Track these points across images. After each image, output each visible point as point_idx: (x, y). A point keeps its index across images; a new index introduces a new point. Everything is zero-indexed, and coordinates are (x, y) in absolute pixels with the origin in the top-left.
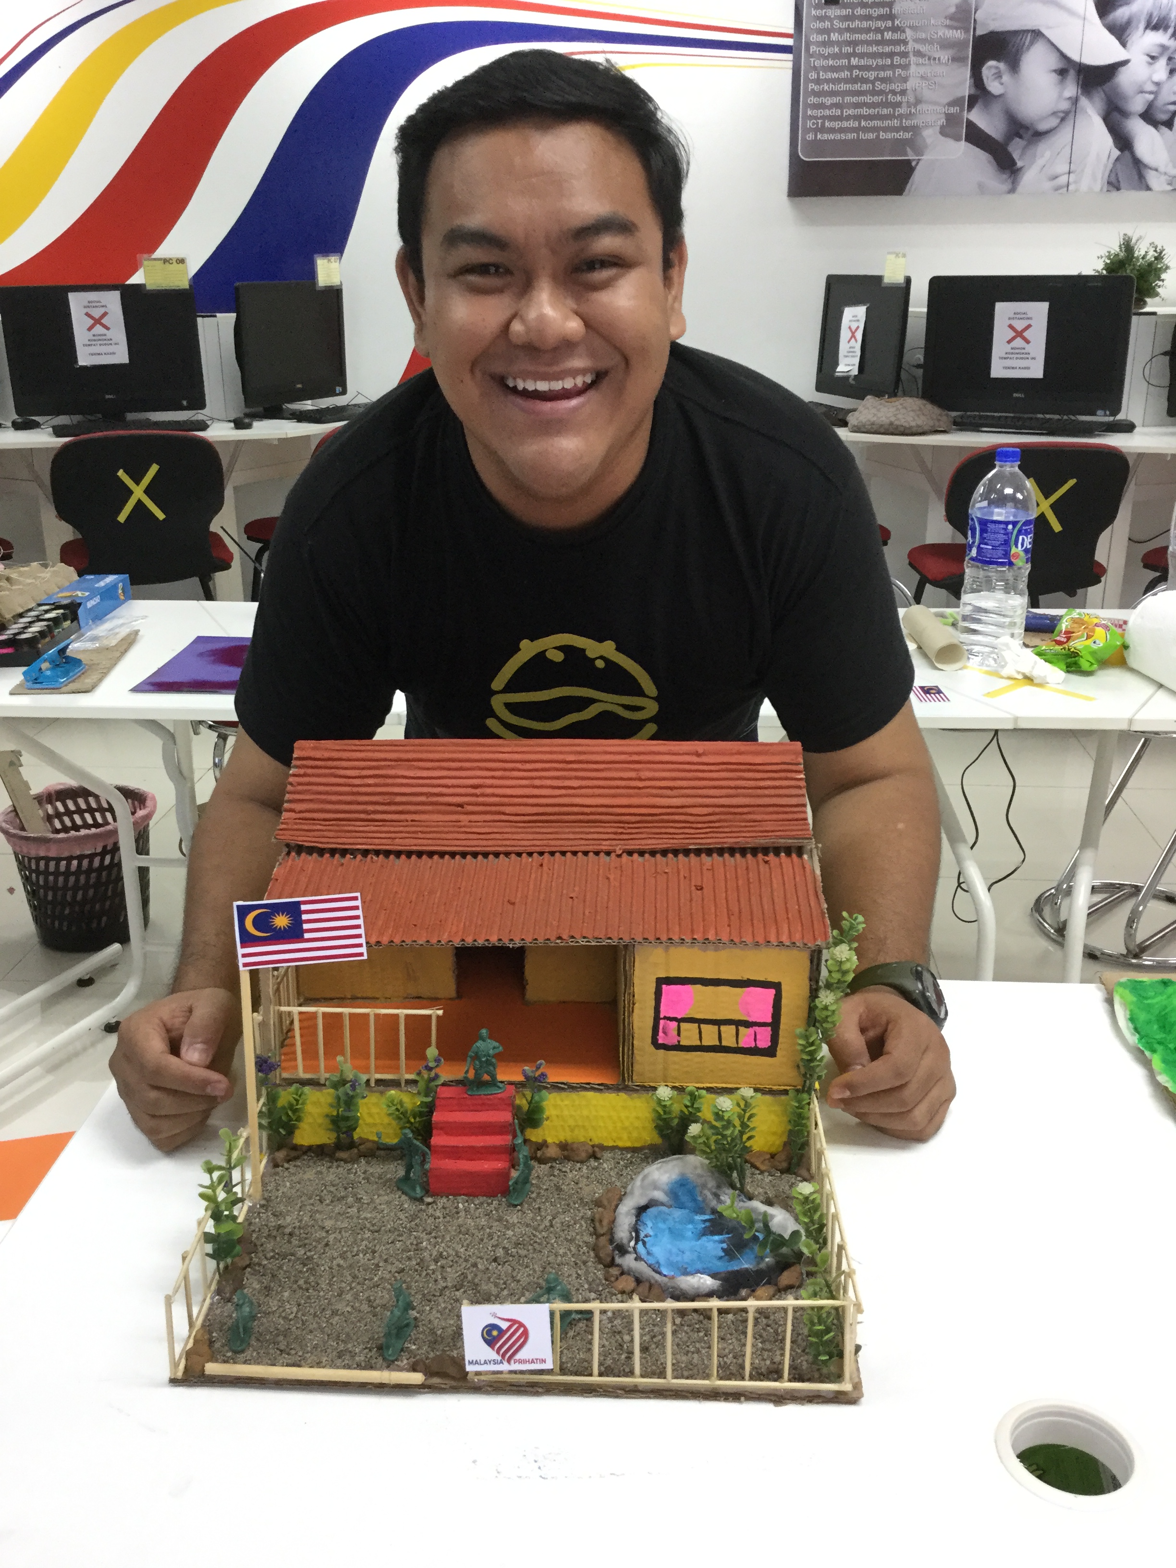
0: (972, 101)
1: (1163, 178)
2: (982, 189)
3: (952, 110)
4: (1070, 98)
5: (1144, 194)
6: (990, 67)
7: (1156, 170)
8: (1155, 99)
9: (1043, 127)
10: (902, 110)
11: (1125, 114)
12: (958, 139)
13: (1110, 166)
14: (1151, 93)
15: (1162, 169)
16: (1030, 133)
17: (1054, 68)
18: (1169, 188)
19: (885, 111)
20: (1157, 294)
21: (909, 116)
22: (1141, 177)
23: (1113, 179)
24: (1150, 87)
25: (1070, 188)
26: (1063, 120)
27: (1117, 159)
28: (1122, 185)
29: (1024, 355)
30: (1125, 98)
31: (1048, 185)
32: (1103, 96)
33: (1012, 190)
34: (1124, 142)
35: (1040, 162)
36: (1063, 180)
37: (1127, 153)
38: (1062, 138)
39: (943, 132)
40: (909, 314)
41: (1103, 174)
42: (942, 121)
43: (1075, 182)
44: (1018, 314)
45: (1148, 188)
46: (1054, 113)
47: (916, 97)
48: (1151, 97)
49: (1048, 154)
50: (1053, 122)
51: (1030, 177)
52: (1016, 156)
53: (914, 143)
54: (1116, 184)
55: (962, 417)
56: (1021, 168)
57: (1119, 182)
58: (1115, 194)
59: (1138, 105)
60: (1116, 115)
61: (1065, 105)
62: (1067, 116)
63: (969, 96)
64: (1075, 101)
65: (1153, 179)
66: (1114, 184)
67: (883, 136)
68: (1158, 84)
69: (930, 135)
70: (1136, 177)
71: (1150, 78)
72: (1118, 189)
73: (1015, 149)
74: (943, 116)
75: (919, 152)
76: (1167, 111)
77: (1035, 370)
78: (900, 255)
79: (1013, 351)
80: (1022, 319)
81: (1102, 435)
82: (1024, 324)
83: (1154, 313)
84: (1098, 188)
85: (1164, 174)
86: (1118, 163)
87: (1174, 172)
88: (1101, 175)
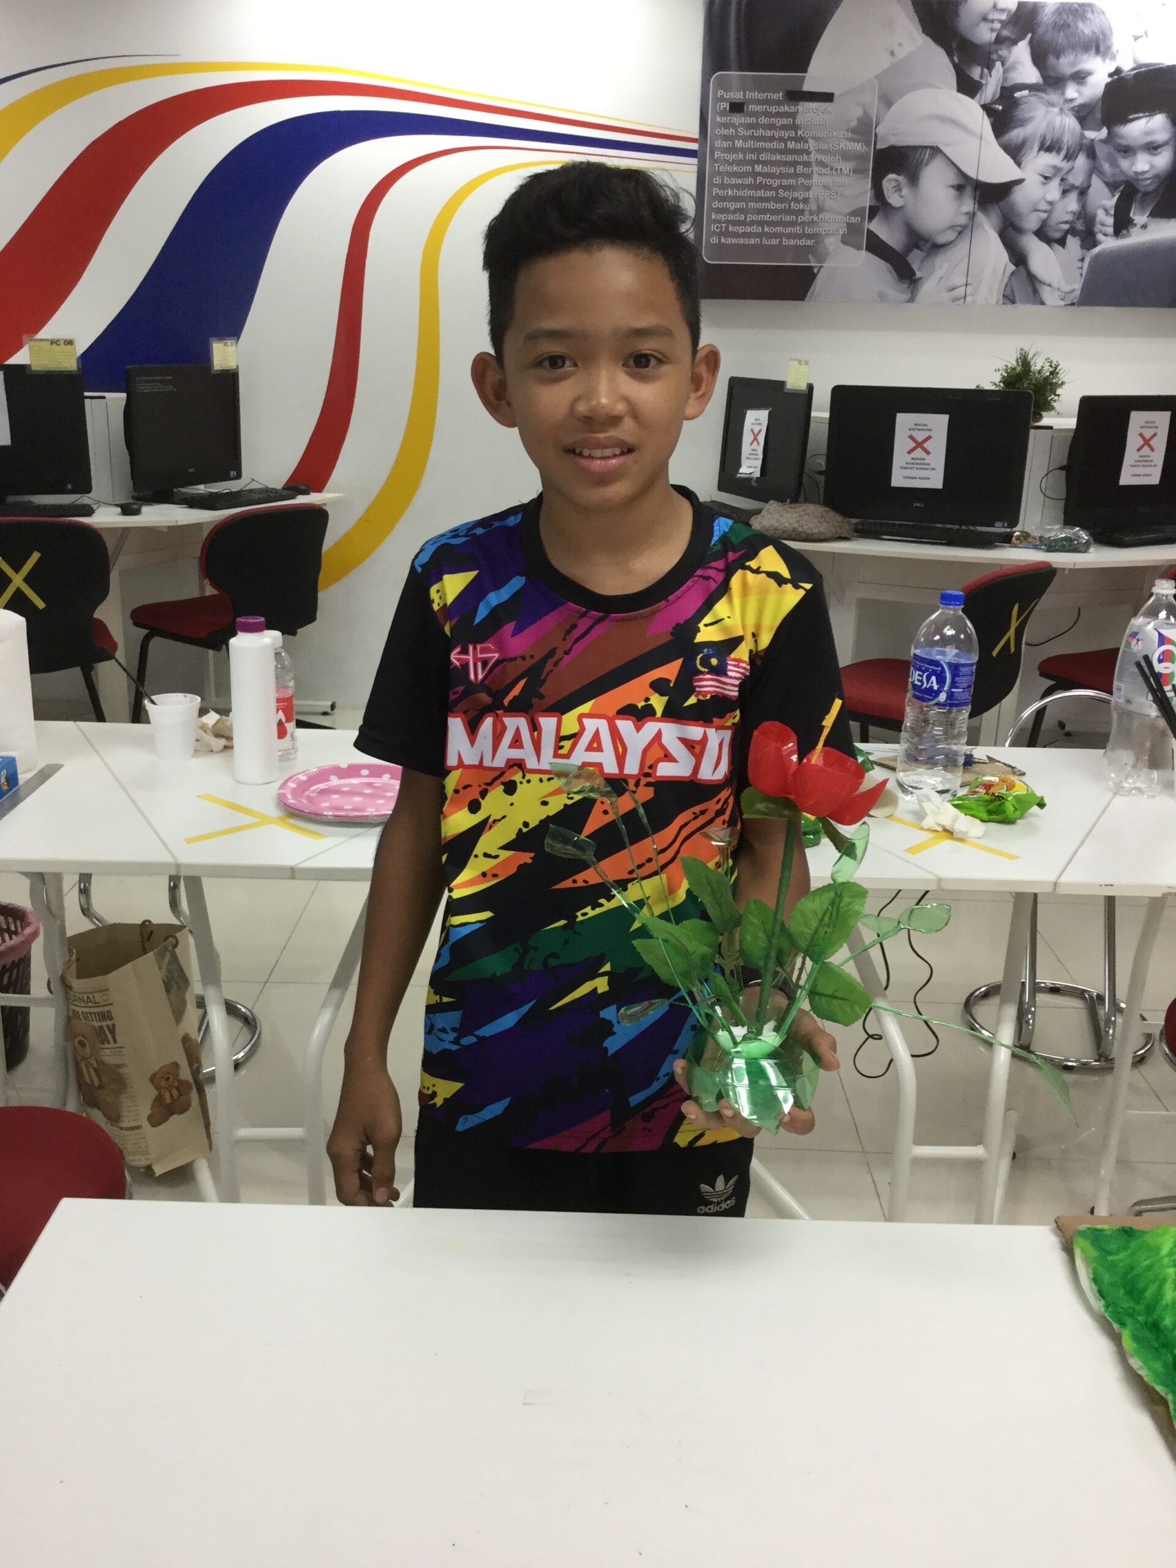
0: (873, 212)
1: (1057, 293)
2: (882, 297)
3: (854, 220)
4: (966, 213)
5: (1038, 308)
6: (890, 181)
7: (1050, 285)
8: (1048, 217)
9: (941, 239)
10: (806, 218)
11: (1020, 231)
12: (859, 248)
13: (1006, 280)
14: (1045, 212)
15: (1055, 285)
16: (929, 244)
17: (951, 184)
18: (1062, 303)
19: (789, 218)
20: (1053, 408)
21: (812, 223)
22: (1035, 292)
23: (1009, 292)
24: (1044, 206)
25: (968, 299)
26: (960, 233)
27: (1013, 274)
28: (1017, 298)
29: (923, 465)
30: (1020, 215)
31: (947, 296)
32: (999, 212)
33: (911, 300)
34: (1019, 258)
35: (938, 274)
36: (960, 292)
37: (1021, 268)
38: (960, 251)
39: (844, 241)
40: (812, 419)
41: (999, 289)
42: (843, 230)
43: (972, 294)
44: (918, 425)
45: (1042, 303)
46: (952, 227)
47: (818, 207)
48: (1044, 215)
49: (946, 266)
50: (950, 236)
51: (929, 287)
52: (915, 267)
53: (815, 249)
54: (1012, 297)
55: (863, 524)
56: (920, 278)
57: (1014, 296)
58: (1010, 308)
59: (1032, 222)
60: (1010, 230)
61: (963, 220)
62: (963, 230)
63: (870, 207)
64: (972, 216)
65: (1046, 293)
66: (1009, 298)
67: (785, 242)
68: (1051, 203)
69: (832, 243)
70: (1030, 289)
71: (1044, 198)
72: (1013, 302)
73: (915, 259)
74: (845, 225)
75: (821, 259)
76: (1059, 230)
77: (935, 480)
78: (803, 363)
79: (914, 461)
80: (922, 430)
81: (1002, 546)
82: (925, 435)
83: (1050, 428)
84: (994, 302)
85: (1058, 289)
86: (1013, 278)
87: (1067, 288)
88: (996, 289)
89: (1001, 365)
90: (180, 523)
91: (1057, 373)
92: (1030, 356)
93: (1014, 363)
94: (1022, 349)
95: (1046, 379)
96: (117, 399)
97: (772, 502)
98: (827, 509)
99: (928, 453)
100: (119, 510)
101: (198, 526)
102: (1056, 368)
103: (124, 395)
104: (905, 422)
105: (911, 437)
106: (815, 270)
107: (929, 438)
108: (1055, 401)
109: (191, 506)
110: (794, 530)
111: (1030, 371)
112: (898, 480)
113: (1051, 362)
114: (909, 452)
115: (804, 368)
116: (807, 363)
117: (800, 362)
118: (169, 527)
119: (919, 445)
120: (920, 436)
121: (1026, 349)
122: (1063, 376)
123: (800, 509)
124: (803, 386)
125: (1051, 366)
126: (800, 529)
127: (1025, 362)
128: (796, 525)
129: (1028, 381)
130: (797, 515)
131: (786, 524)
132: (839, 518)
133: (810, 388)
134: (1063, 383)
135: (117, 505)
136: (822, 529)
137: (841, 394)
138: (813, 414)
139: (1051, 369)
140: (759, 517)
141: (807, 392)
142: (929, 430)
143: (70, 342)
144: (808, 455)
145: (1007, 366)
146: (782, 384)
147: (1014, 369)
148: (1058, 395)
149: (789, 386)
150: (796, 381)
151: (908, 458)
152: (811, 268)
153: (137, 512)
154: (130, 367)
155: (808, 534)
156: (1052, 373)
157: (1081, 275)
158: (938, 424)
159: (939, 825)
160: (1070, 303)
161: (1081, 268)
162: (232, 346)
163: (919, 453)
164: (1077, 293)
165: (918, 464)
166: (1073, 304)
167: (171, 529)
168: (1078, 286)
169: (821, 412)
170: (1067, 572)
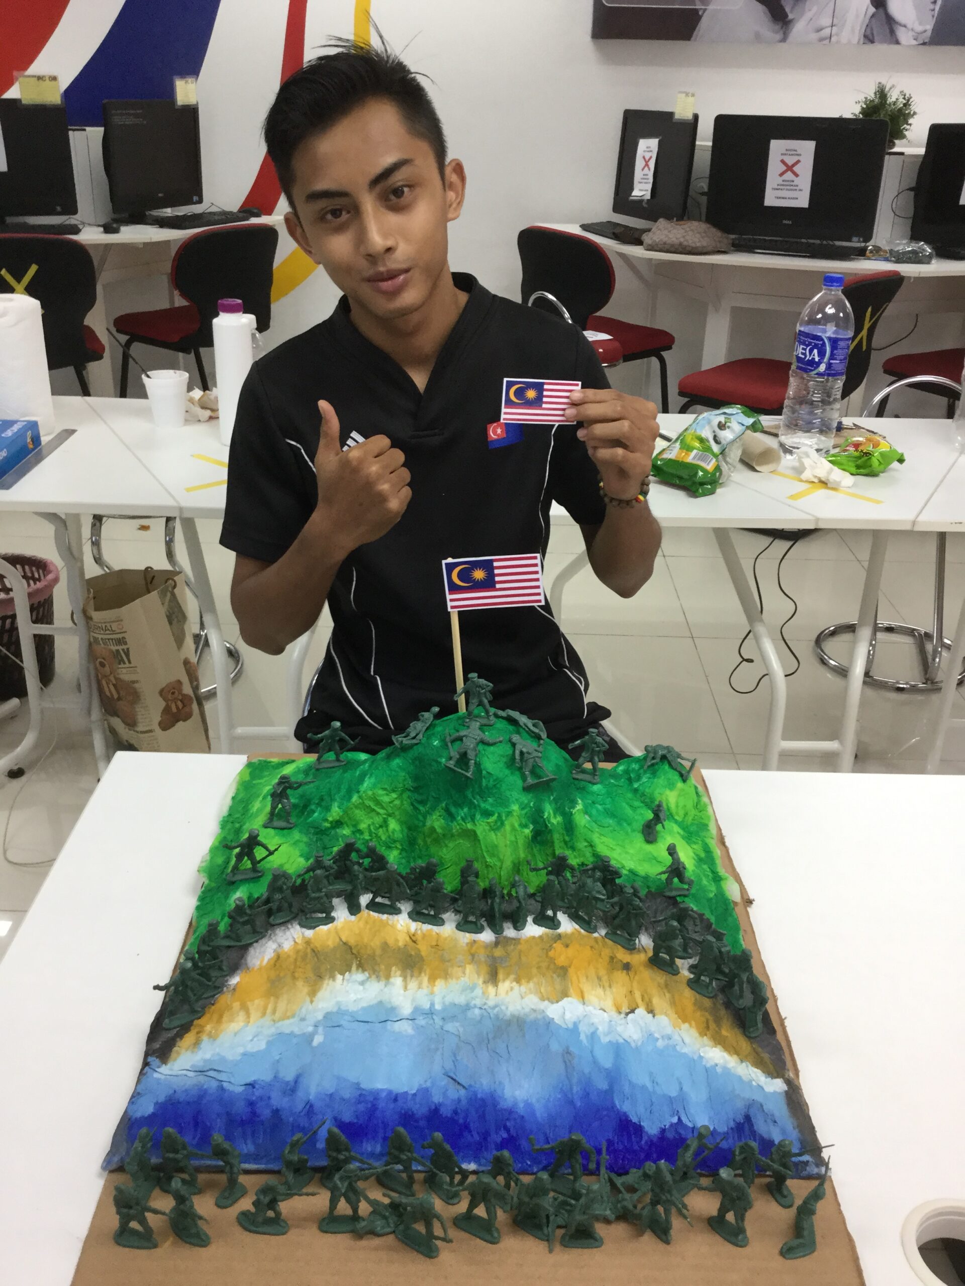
1: (911, 34)
2: (758, 38)
5: (895, 47)
7: (905, 26)
13: (867, 21)
15: (910, 26)
18: (915, 42)
20: (905, 137)
22: (892, 32)
23: (869, 32)
25: (833, 39)
27: (873, 16)
28: (876, 38)
29: (792, 187)
31: (814, 36)
33: (784, 40)
35: (808, 15)
36: (827, 32)
37: (881, 10)
40: (696, 148)
41: (861, 28)
43: (837, 35)
44: (789, 150)
45: (897, 42)
51: (799, 28)
52: (787, 9)
54: (871, 37)
55: (739, 240)
57: (873, 34)
65: (902, 35)
66: (869, 38)
70: (888, 31)
72: (872, 42)
73: (787, 3)
75: (705, 3)
77: (802, 200)
78: (690, 95)
79: (785, 183)
80: (792, 155)
81: (857, 259)
82: (795, 159)
83: (902, 154)
84: (855, 40)
85: (912, 30)
86: (874, 20)
87: (919, 28)
88: (859, 28)
89: (861, 98)
90: (153, 240)
91: (910, 105)
92: (887, 89)
93: (873, 96)
94: (880, 83)
95: (900, 110)
96: (96, 133)
97: (661, 220)
98: (708, 226)
99: (796, 175)
100: (102, 229)
101: (167, 243)
102: (908, 100)
103: (102, 129)
104: (777, 147)
105: (783, 162)
106: (700, 13)
107: (798, 162)
108: (906, 130)
109: (161, 226)
110: (681, 244)
111: (886, 103)
112: (771, 199)
113: (905, 95)
114: (781, 175)
115: (691, 100)
116: (693, 95)
117: (687, 94)
118: (144, 243)
119: (790, 168)
120: (790, 161)
121: (884, 82)
122: (914, 108)
123: (685, 226)
124: (689, 116)
125: (904, 98)
126: (685, 243)
127: (882, 94)
128: (682, 240)
129: (884, 112)
130: (683, 231)
131: (674, 239)
132: (719, 234)
133: (696, 117)
134: (915, 113)
135: (99, 226)
136: (705, 244)
137: (723, 122)
138: (697, 143)
139: (905, 102)
140: (650, 234)
141: (692, 122)
142: (798, 155)
143: (54, 79)
144: (692, 179)
145: (866, 98)
146: (671, 115)
147: (873, 101)
148: (910, 125)
149: (677, 116)
150: (683, 110)
151: (780, 180)
152: (696, 11)
153: (116, 231)
154: (105, 101)
155: (693, 248)
156: (905, 105)
157: (933, 16)
158: (806, 149)
159: (816, 477)
160: (922, 42)
161: (933, 10)
162: (192, 83)
163: (789, 176)
164: (929, 33)
165: (787, 185)
166: (924, 44)
167: (146, 244)
168: (929, 27)
169: (705, 138)
170: (912, 280)
